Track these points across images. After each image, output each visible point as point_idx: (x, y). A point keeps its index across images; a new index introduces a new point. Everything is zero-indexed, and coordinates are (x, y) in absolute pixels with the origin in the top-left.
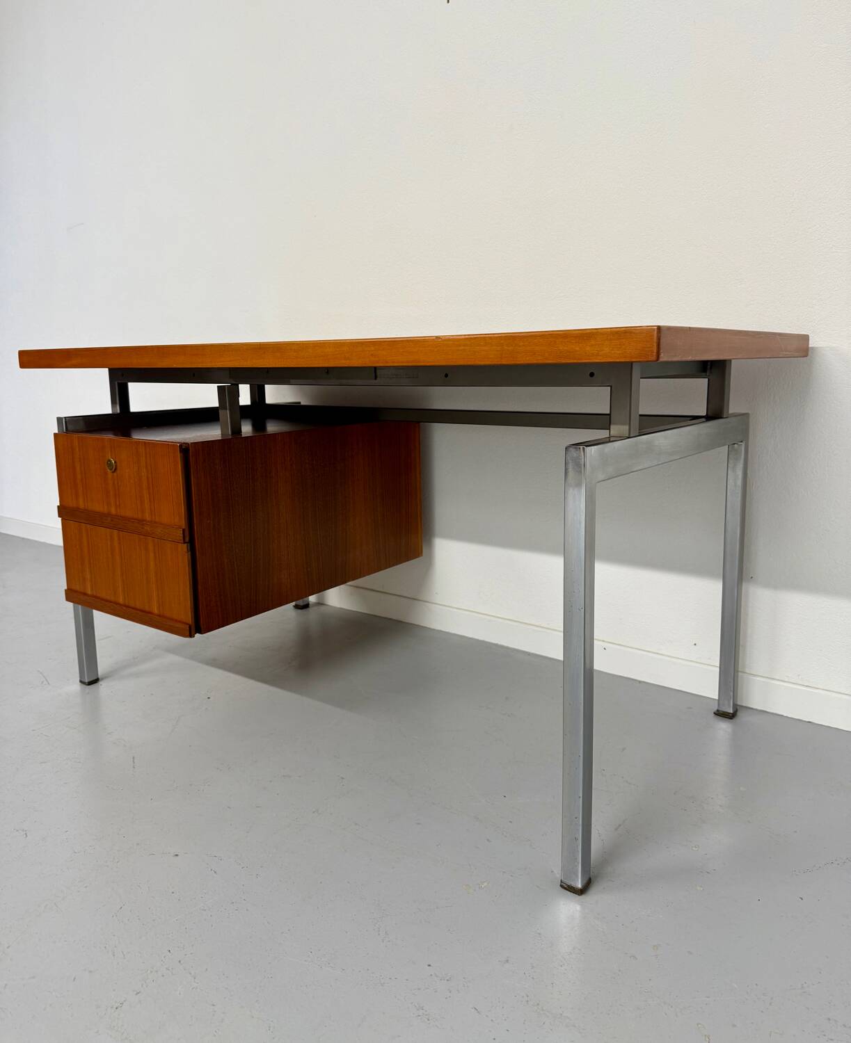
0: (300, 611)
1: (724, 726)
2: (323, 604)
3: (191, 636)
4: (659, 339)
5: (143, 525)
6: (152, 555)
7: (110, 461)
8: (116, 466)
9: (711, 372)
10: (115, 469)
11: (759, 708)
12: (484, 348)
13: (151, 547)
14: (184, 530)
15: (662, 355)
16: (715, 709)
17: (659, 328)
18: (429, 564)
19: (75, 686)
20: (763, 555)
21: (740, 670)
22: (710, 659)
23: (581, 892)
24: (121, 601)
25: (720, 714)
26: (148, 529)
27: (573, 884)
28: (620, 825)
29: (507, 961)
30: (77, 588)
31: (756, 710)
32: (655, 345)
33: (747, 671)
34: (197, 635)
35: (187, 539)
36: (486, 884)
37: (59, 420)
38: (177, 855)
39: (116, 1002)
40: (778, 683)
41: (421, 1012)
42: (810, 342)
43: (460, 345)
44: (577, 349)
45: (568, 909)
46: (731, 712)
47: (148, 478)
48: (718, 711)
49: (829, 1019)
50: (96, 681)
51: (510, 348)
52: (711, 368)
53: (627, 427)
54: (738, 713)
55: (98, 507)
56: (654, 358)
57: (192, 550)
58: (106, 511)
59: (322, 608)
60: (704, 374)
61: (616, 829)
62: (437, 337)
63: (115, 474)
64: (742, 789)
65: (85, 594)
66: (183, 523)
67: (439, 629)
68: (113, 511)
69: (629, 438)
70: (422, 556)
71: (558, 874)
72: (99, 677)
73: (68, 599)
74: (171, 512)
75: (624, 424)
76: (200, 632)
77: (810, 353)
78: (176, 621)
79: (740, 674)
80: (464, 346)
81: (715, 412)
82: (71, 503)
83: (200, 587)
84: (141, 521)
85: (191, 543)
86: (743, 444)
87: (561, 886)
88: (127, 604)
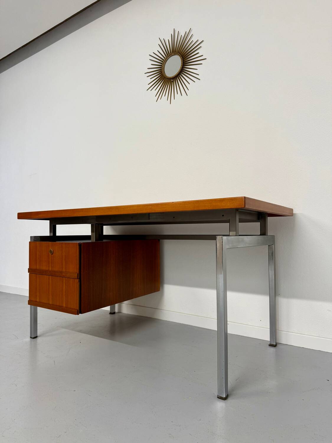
0: (111, 315)
1: (272, 349)
2: (121, 313)
3: (78, 314)
4: (245, 201)
5: (62, 273)
6: (64, 285)
7: (51, 250)
8: (53, 252)
9: (261, 220)
10: (53, 253)
11: (285, 343)
12: (189, 205)
13: (64, 281)
14: (78, 274)
15: (246, 206)
16: (269, 344)
17: (245, 197)
18: (162, 295)
19: (28, 339)
20: (283, 286)
21: (277, 329)
22: (266, 326)
23: (225, 399)
24: (51, 303)
25: (271, 345)
26: (64, 275)
27: (222, 396)
28: (237, 379)
29: (200, 420)
30: (33, 299)
31: (284, 344)
32: (244, 203)
33: (280, 329)
34: (80, 314)
35: (79, 278)
36: (190, 397)
37: (31, 237)
38: (75, 391)
39: (58, 435)
40: (291, 333)
41: (170, 435)
42: (294, 212)
43: (180, 205)
44: (219, 204)
45: (221, 404)
46: (275, 344)
47: (65, 256)
48: (270, 344)
49: (315, 434)
50: (36, 337)
51: (197, 205)
52: (261, 219)
53: (235, 232)
54: (277, 345)
55: (44, 268)
56: (244, 206)
57: (80, 282)
58: (47, 269)
59: (120, 314)
60: (259, 220)
61: (236, 380)
62: (173, 202)
63: (52, 255)
64: (280, 368)
65: (36, 301)
66: (78, 271)
67: (165, 320)
68: (50, 269)
69: (236, 236)
70: (160, 291)
71: (216, 394)
72: (38, 335)
73: (29, 304)
74: (73, 268)
75: (234, 231)
76: (81, 313)
77: (294, 215)
78: (73, 309)
79: (277, 331)
80: (182, 204)
81: (263, 232)
82: (34, 267)
83: (82, 296)
84: (61, 272)
85: (80, 279)
86: (273, 245)
87: (218, 397)
88: (53, 304)
